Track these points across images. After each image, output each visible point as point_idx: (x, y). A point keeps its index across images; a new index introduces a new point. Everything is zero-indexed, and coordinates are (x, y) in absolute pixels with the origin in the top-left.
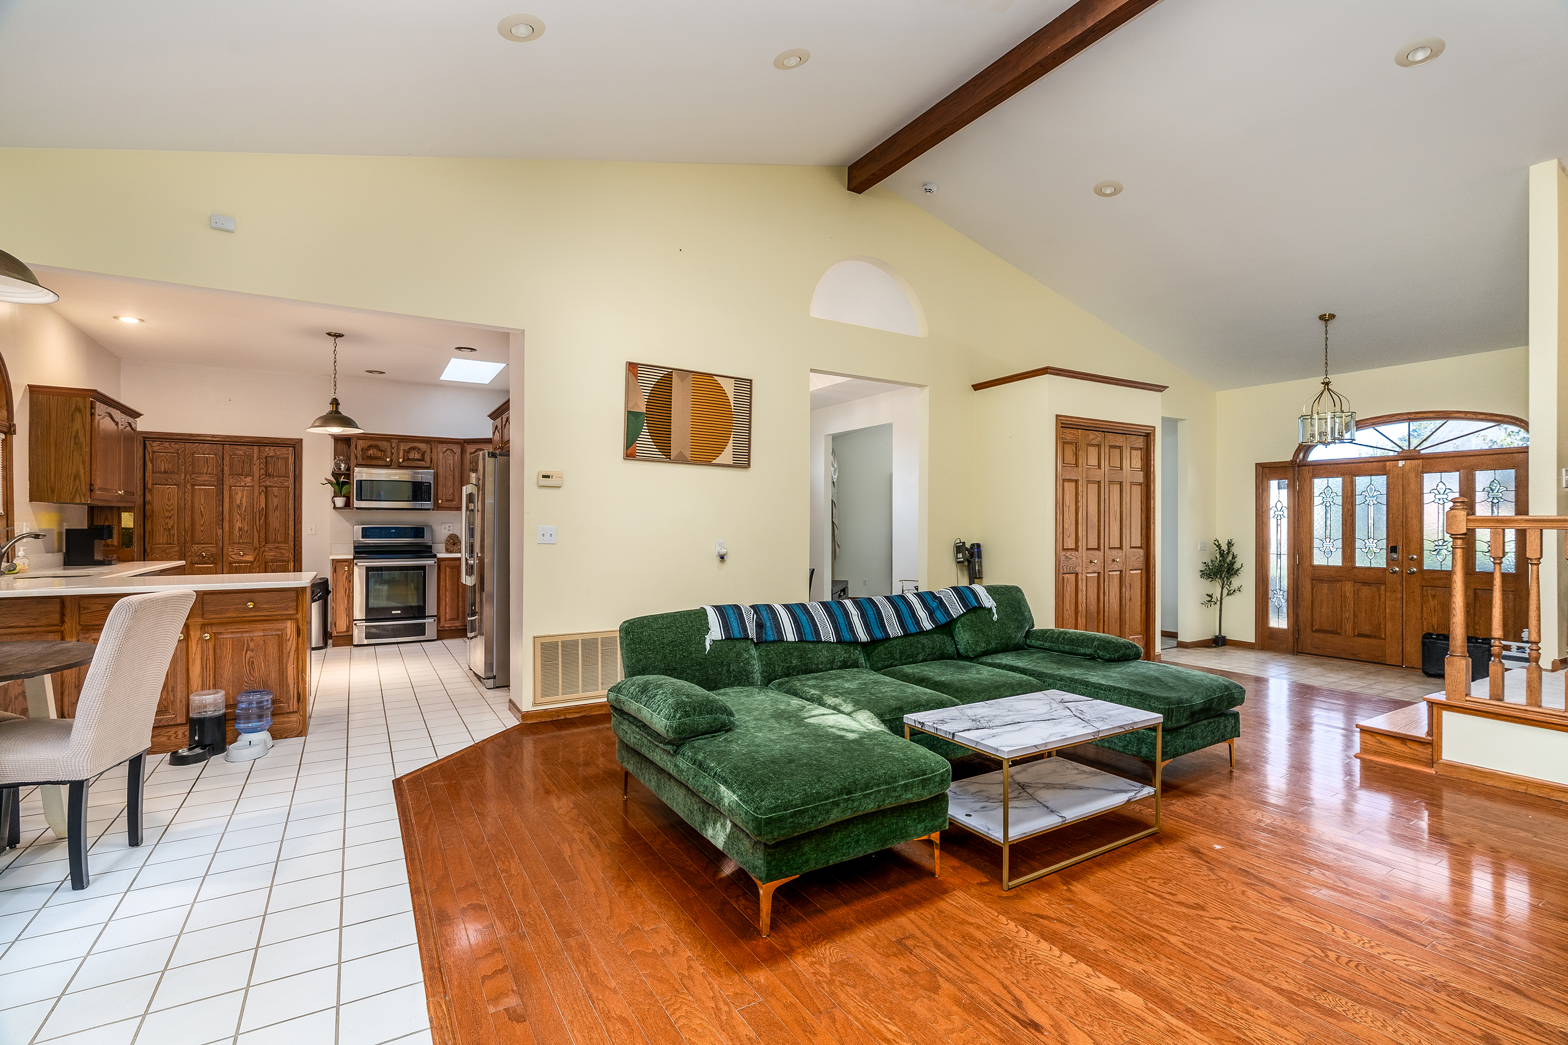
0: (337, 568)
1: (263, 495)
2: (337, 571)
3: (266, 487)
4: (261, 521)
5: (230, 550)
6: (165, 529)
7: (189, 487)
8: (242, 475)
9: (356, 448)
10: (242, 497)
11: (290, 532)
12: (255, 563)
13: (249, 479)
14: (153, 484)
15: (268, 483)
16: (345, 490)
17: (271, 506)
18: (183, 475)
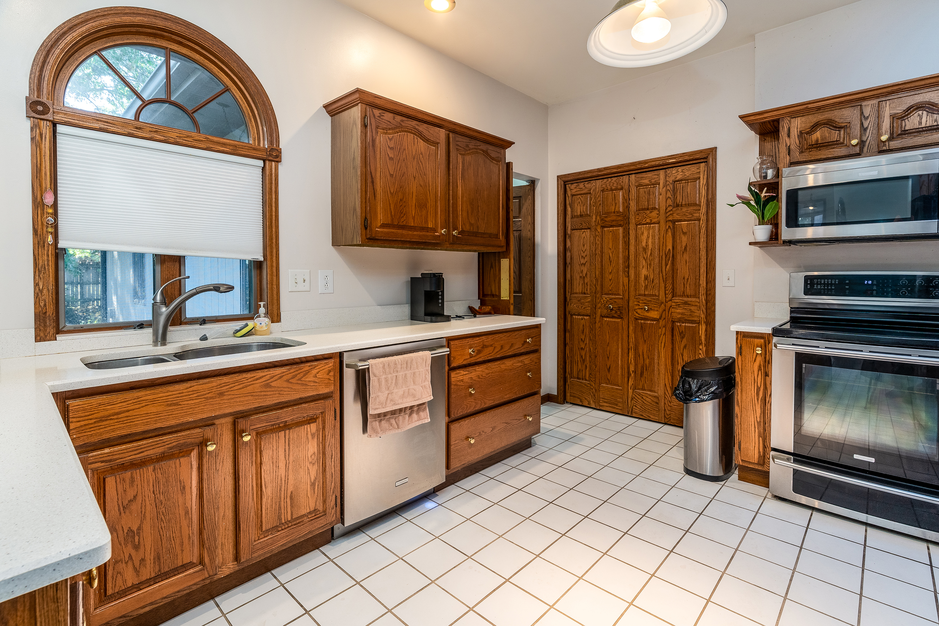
0: (743, 348)
1: (670, 234)
2: (743, 353)
3: (674, 222)
4: (668, 267)
5: (636, 303)
6: (581, 277)
7: (599, 230)
8: (648, 209)
9: (789, 136)
10: (648, 237)
11: (701, 282)
12: (661, 321)
13: (654, 214)
14: (572, 230)
15: (676, 217)
16: (769, 213)
17: (679, 247)
18: (594, 217)
